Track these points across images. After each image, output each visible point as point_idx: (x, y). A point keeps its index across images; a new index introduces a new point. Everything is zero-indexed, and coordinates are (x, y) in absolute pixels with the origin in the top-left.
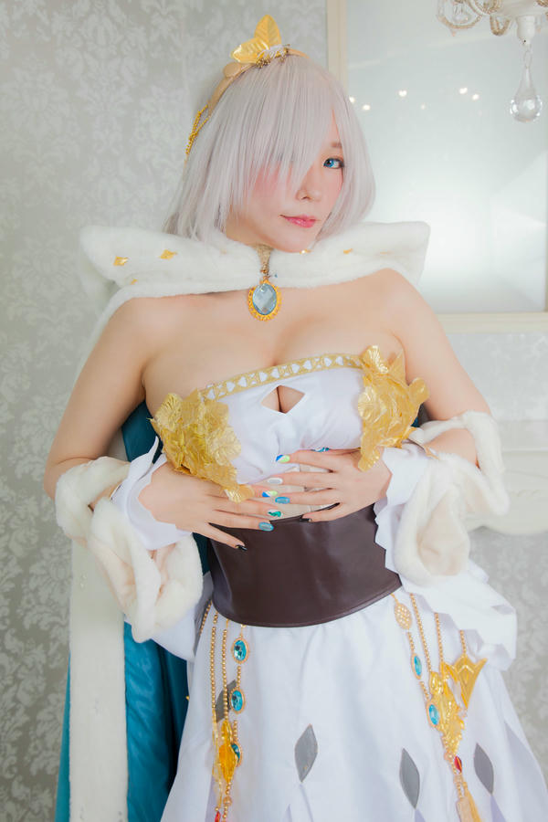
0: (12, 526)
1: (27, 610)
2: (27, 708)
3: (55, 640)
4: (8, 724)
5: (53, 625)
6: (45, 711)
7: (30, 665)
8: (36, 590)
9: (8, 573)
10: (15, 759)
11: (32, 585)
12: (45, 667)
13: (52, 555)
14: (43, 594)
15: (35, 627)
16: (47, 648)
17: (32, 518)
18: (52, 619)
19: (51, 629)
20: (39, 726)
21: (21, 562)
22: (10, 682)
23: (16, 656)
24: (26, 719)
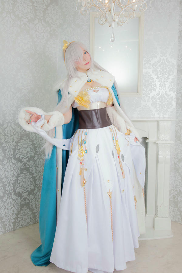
0: (15, 134)
1: (17, 154)
2: (16, 176)
3: (23, 161)
4: (12, 179)
5: (22, 158)
6: (20, 177)
7: (17, 166)
8: (19, 149)
9: (13, 144)
10: (13, 188)
11: (19, 148)
12: (20, 167)
13: (23, 142)
14: (21, 150)
15: (19, 158)
16: (21, 163)
17: (19, 132)
18: (23, 156)
19: (22, 159)
20: (18, 181)
21: (16, 142)
22: (12, 170)
23: (14, 164)
24: (16, 178)
